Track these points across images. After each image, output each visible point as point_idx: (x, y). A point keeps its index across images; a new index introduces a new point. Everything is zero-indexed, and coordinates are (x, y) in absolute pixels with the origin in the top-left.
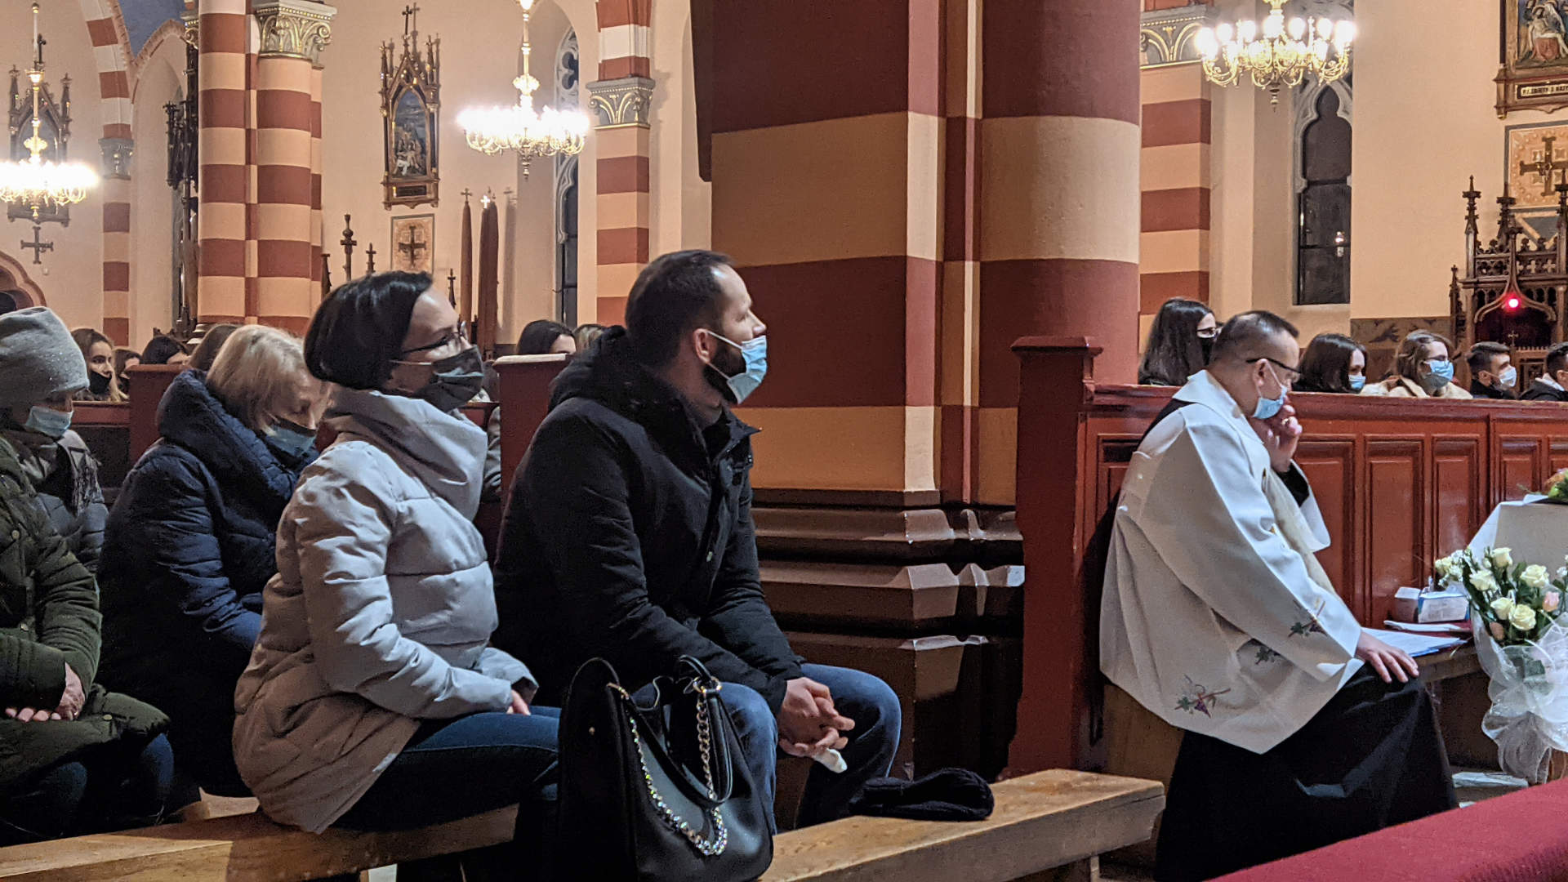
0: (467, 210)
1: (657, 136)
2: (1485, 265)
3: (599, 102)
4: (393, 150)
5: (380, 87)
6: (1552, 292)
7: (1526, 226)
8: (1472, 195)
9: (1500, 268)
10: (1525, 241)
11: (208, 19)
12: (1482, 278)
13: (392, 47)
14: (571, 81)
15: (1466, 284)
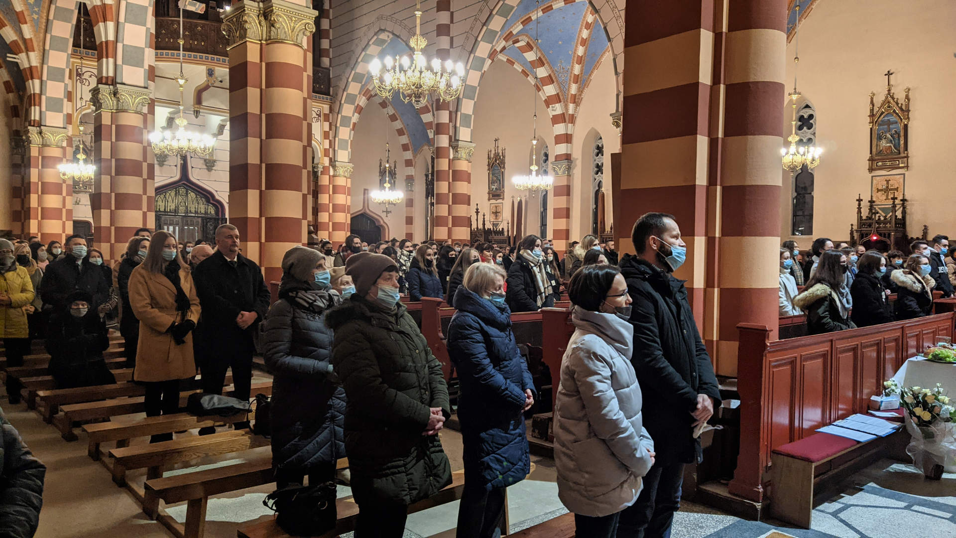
0: (513, 202)
1: (573, 179)
2: (864, 224)
3: (555, 168)
4: (491, 182)
5: (487, 164)
6: (889, 235)
7: (880, 212)
8: (860, 200)
9: (870, 225)
10: (879, 216)
11: (438, 148)
12: (863, 229)
13: (491, 151)
14: (546, 160)
15: (857, 231)
